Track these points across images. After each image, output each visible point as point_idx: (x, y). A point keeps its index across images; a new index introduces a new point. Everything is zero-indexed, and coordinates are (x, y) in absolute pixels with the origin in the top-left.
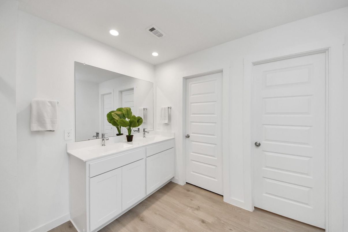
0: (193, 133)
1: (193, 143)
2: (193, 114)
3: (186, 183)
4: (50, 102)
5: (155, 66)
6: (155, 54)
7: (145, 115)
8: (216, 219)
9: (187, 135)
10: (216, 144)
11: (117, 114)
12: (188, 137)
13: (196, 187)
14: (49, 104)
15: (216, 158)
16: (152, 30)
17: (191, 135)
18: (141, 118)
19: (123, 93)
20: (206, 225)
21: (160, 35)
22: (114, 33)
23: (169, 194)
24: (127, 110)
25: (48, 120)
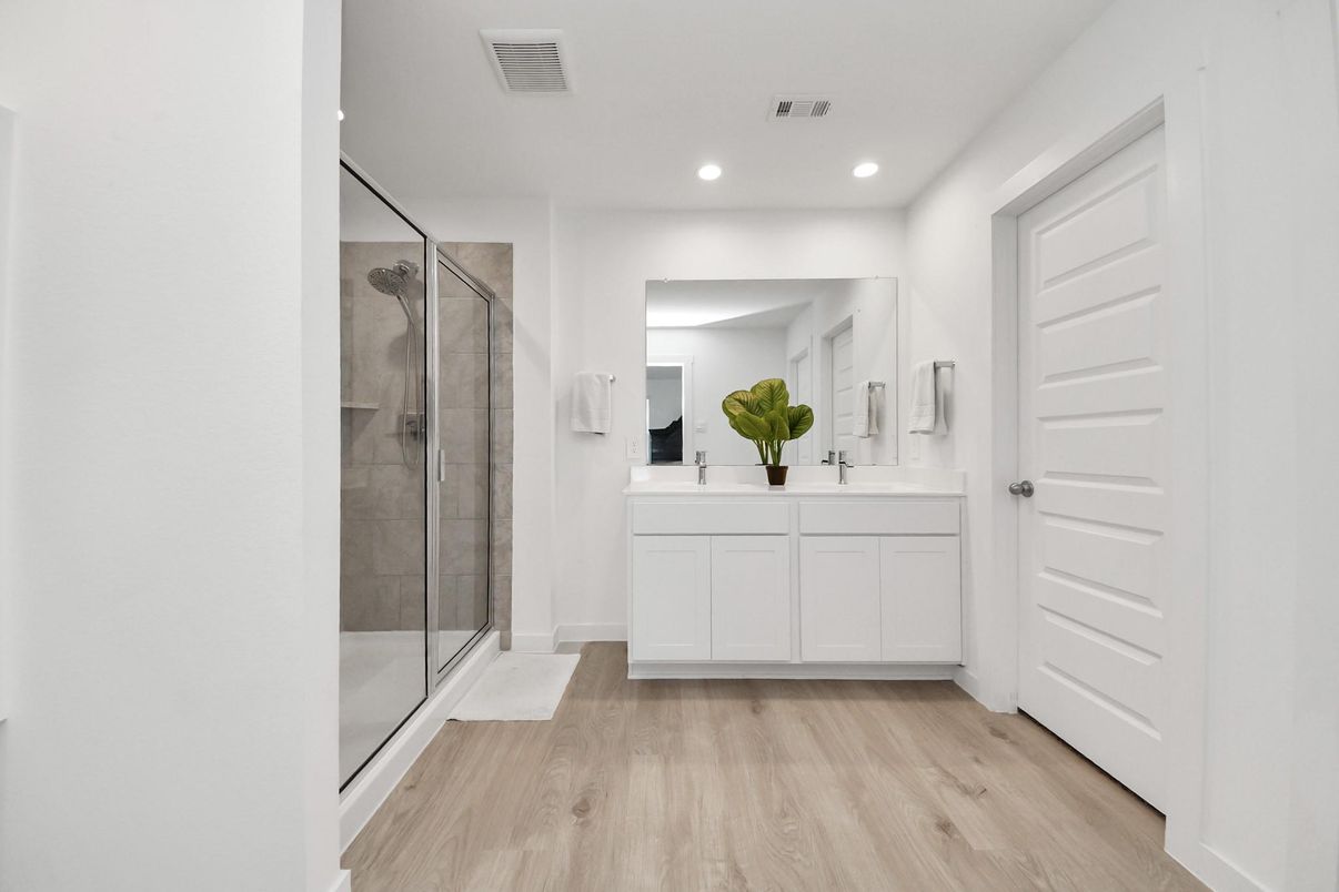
0: (1049, 474)
1: (1050, 522)
2: (1050, 378)
3: (1020, 711)
4: (599, 377)
5: (902, 212)
6: (866, 170)
7: (874, 408)
8: (1023, 859)
9: (1025, 483)
10: (1159, 534)
11: (740, 401)
12: (1026, 490)
13: (1060, 747)
14: (598, 381)
15: (1158, 614)
16: (784, 108)
17: (1038, 483)
18: (810, 410)
19: (837, 340)
20: (944, 841)
21: (821, 109)
22: (710, 172)
23: (900, 705)
24: (771, 387)
25: (594, 413)
